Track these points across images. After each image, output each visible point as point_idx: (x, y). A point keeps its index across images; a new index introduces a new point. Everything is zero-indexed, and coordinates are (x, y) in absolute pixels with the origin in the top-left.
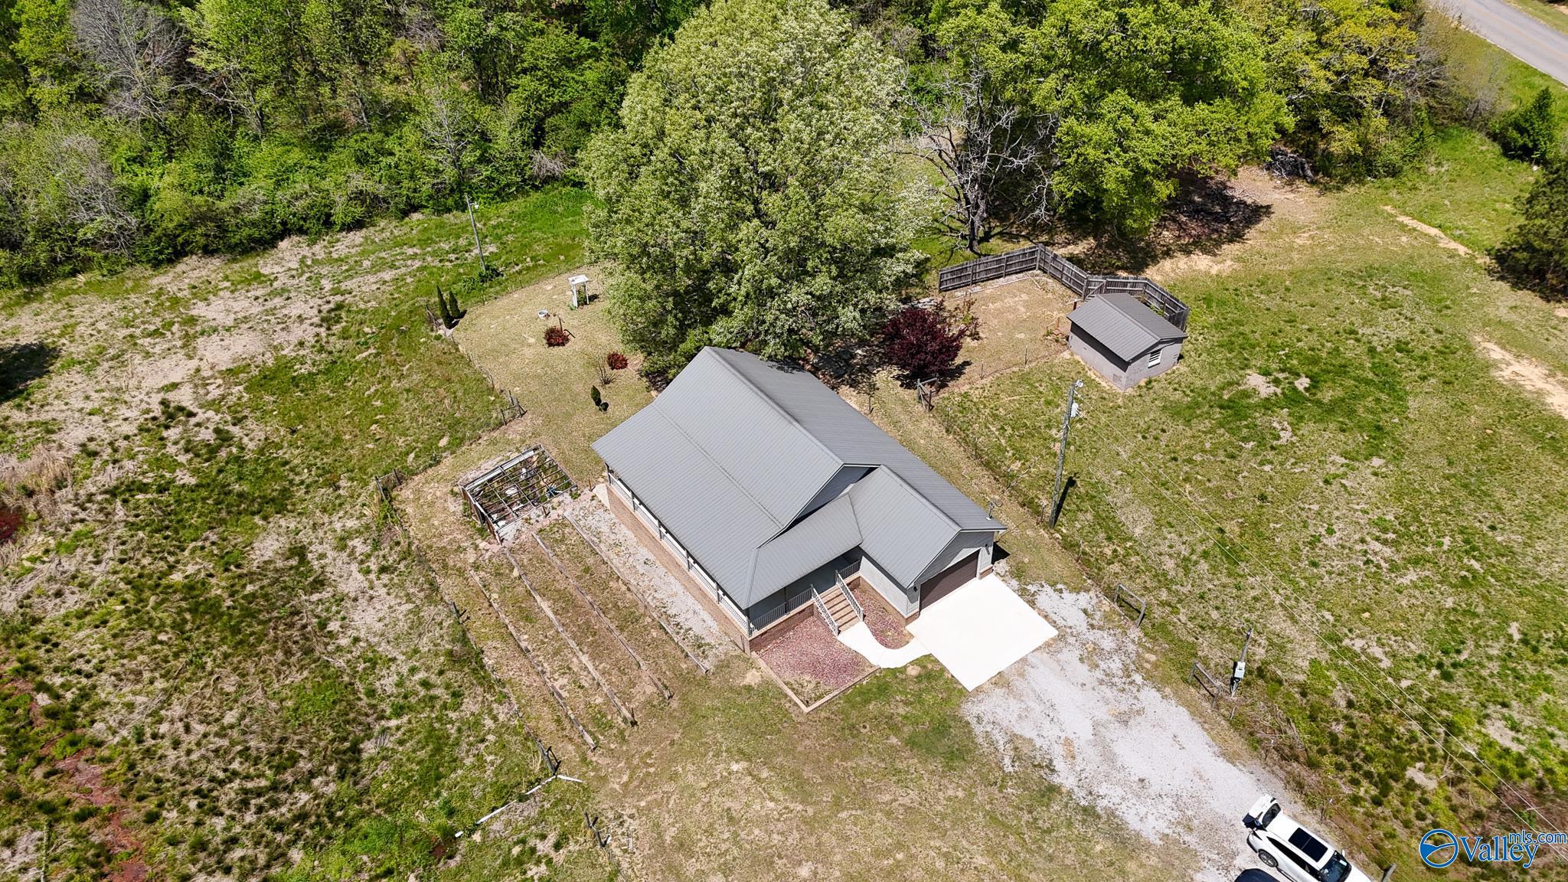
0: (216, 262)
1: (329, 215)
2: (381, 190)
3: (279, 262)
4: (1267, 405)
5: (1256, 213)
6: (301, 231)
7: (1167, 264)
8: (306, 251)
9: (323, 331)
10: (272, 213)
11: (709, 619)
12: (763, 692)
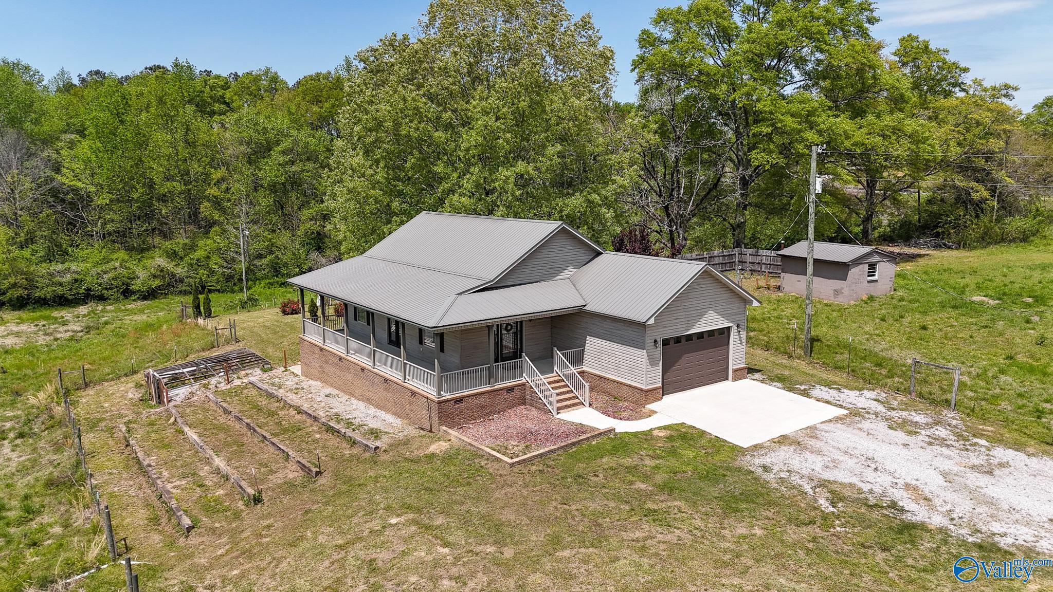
11: (390, 418)
12: (449, 458)
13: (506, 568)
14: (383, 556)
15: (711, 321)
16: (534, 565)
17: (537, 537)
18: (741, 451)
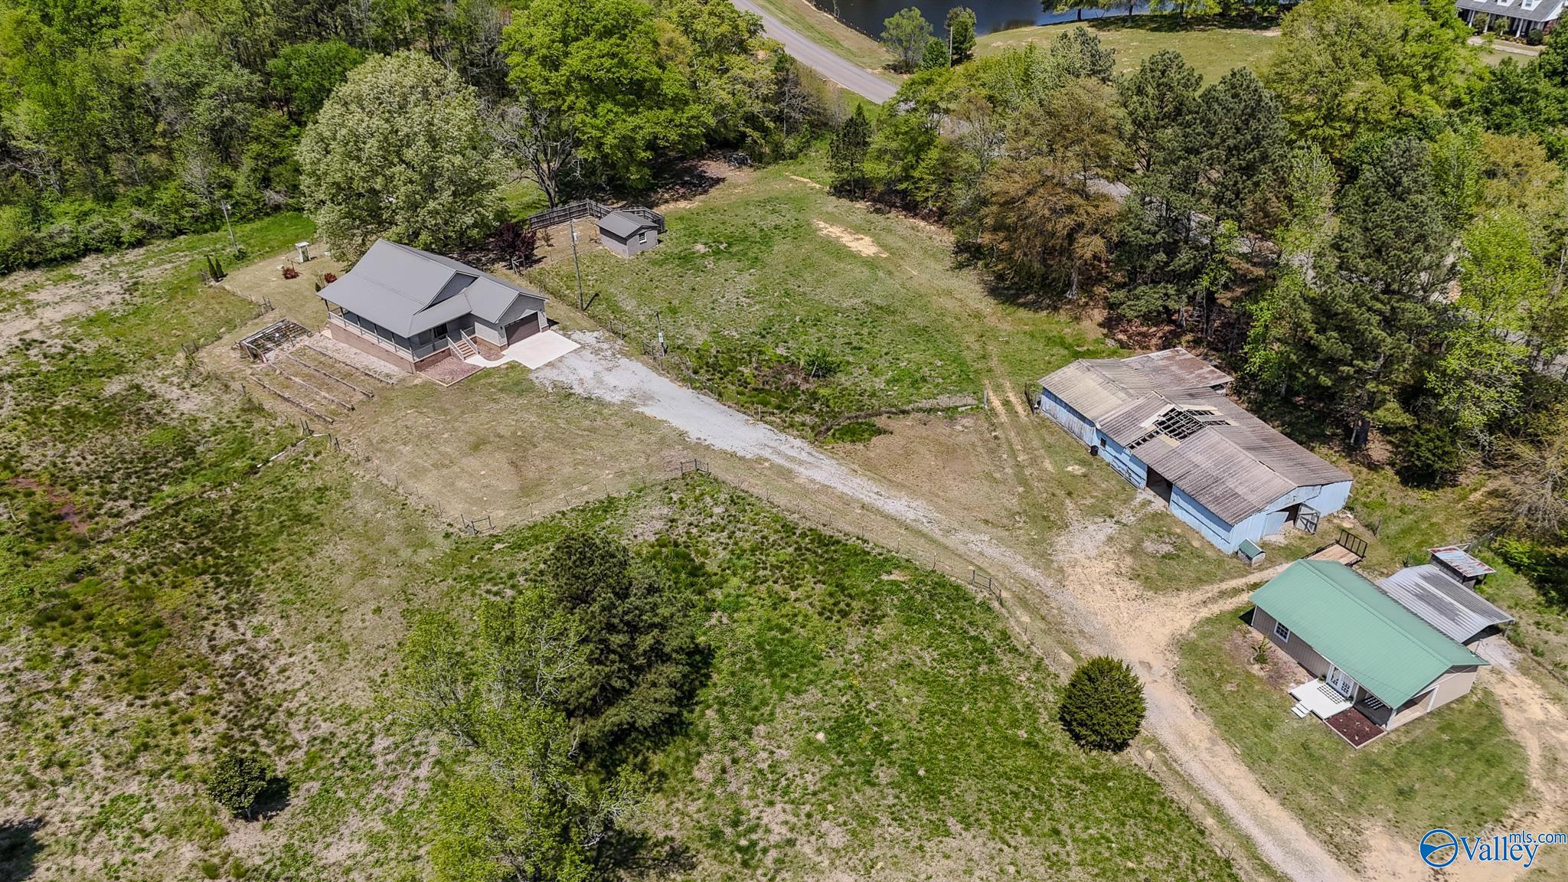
0: (38, 272)
1: (119, 238)
2: (156, 220)
3: (86, 268)
4: (704, 256)
5: (718, 181)
6: (98, 251)
7: (663, 207)
8: (104, 260)
9: (127, 296)
10: (77, 238)
11: (393, 367)
12: (423, 385)
13: (448, 422)
14: (409, 423)
15: (528, 313)
16: (456, 420)
17: (458, 412)
18: (530, 371)
